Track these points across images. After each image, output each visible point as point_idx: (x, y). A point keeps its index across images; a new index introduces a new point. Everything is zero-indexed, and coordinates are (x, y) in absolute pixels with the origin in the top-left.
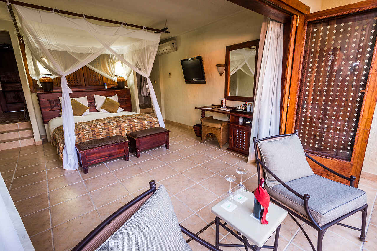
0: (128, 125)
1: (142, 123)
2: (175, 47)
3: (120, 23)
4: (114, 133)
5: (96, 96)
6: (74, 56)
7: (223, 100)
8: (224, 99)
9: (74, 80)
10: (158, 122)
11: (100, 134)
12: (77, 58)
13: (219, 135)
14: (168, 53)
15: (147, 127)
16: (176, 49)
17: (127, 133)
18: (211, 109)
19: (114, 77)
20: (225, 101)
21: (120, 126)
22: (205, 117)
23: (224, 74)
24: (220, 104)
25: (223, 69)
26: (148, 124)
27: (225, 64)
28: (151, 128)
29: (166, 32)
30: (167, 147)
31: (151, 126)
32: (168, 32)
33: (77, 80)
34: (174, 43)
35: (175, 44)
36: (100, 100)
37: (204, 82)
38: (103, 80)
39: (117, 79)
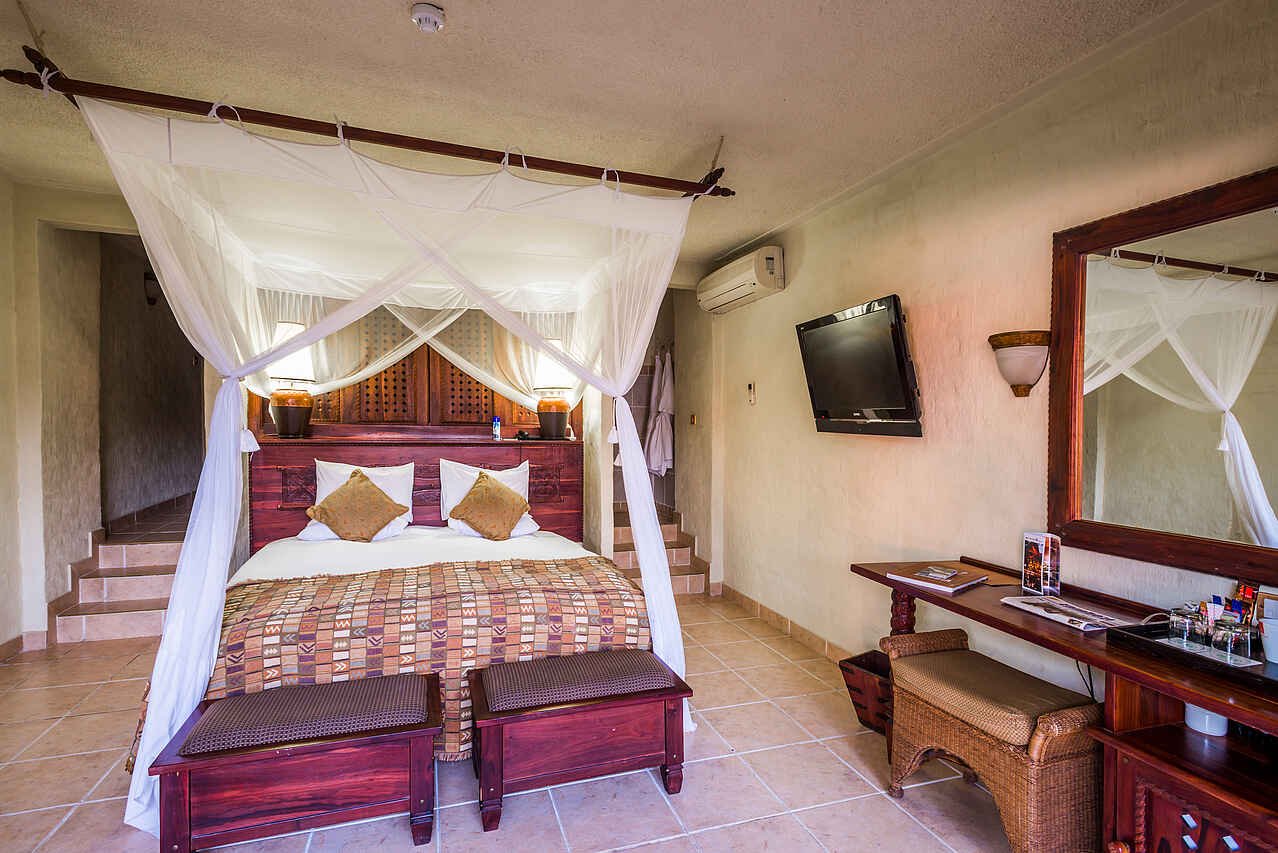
0: (486, 622)
1: (558, 619)
2: (779, 273)
3: (496, 157)
4: (407, 659)
5: (445, 465)
6: (402, 319)
7: (1036, 545)
8: (1043, 538)
9: (395, 403)
10: (644, 622)
11: (337, 656)
12: (410, 325)
13: (1013, 789)
14: (749, 299)
15: (583, 639)
16: (784, 282)
17: (472, 663)
18: (950, 590)
19: (533, 396)
20: (1055, 554)
21: (444, 624)
22: (918, 629)
23: (1042, 390)
24: (1014, 560)
25: (1033, 360)
26: (592, 628)
27: (1050, 334)
28: (605, 651)
29: (717, 192)
30: (672, 782)
31: (603, 639)
32: (726, 192)
33: (404, 403)
34: (772, 259)
35: (777, 264)
36: (457, 479)
37: (916, 431)
38: (493, 404)
39: (540, 403)
